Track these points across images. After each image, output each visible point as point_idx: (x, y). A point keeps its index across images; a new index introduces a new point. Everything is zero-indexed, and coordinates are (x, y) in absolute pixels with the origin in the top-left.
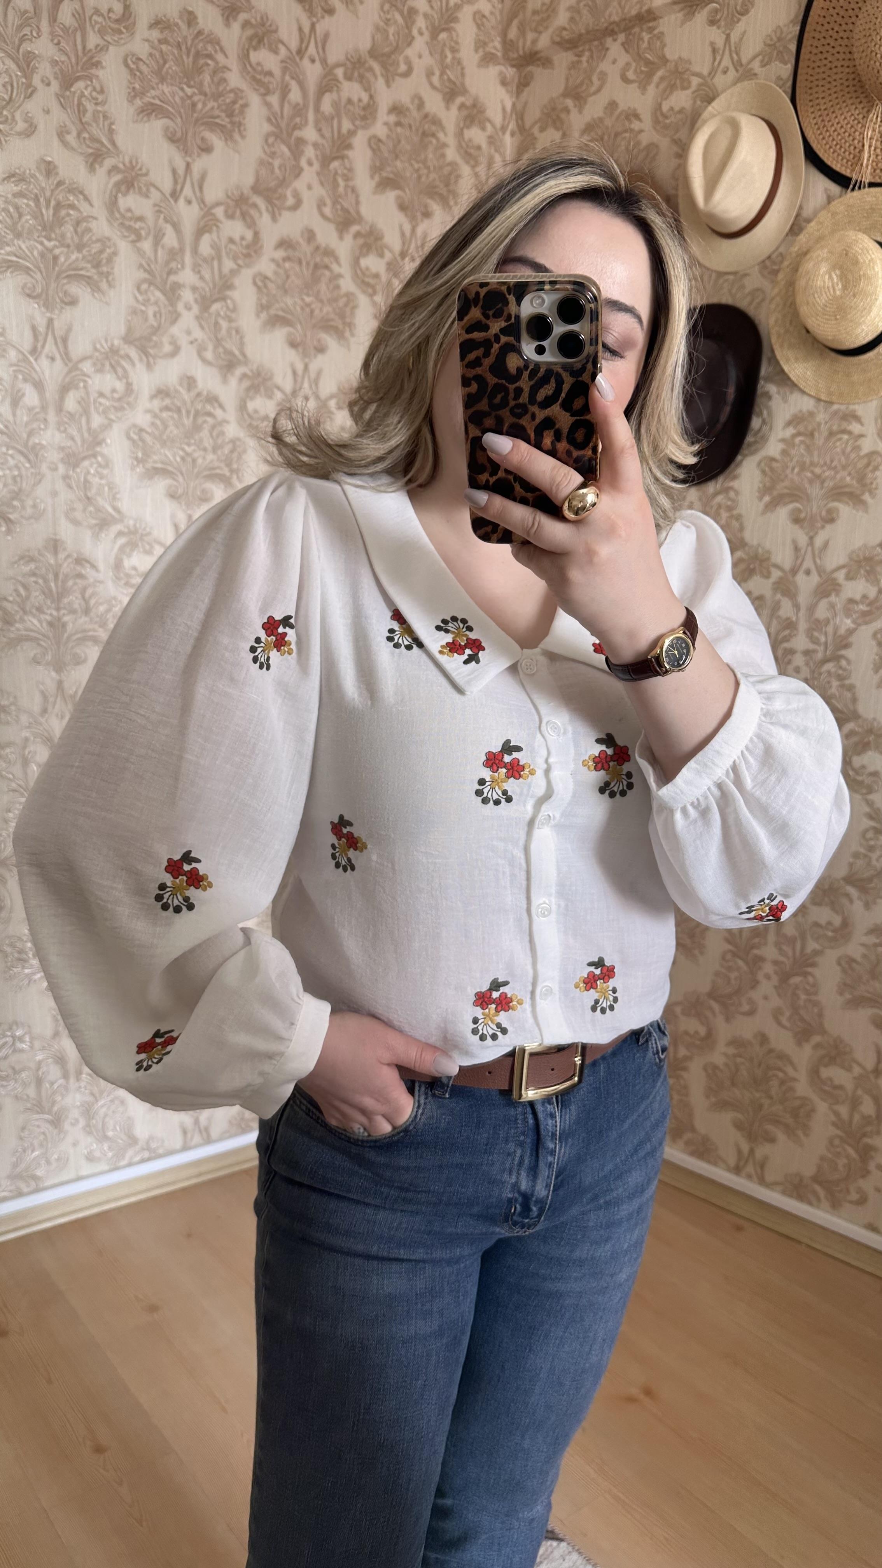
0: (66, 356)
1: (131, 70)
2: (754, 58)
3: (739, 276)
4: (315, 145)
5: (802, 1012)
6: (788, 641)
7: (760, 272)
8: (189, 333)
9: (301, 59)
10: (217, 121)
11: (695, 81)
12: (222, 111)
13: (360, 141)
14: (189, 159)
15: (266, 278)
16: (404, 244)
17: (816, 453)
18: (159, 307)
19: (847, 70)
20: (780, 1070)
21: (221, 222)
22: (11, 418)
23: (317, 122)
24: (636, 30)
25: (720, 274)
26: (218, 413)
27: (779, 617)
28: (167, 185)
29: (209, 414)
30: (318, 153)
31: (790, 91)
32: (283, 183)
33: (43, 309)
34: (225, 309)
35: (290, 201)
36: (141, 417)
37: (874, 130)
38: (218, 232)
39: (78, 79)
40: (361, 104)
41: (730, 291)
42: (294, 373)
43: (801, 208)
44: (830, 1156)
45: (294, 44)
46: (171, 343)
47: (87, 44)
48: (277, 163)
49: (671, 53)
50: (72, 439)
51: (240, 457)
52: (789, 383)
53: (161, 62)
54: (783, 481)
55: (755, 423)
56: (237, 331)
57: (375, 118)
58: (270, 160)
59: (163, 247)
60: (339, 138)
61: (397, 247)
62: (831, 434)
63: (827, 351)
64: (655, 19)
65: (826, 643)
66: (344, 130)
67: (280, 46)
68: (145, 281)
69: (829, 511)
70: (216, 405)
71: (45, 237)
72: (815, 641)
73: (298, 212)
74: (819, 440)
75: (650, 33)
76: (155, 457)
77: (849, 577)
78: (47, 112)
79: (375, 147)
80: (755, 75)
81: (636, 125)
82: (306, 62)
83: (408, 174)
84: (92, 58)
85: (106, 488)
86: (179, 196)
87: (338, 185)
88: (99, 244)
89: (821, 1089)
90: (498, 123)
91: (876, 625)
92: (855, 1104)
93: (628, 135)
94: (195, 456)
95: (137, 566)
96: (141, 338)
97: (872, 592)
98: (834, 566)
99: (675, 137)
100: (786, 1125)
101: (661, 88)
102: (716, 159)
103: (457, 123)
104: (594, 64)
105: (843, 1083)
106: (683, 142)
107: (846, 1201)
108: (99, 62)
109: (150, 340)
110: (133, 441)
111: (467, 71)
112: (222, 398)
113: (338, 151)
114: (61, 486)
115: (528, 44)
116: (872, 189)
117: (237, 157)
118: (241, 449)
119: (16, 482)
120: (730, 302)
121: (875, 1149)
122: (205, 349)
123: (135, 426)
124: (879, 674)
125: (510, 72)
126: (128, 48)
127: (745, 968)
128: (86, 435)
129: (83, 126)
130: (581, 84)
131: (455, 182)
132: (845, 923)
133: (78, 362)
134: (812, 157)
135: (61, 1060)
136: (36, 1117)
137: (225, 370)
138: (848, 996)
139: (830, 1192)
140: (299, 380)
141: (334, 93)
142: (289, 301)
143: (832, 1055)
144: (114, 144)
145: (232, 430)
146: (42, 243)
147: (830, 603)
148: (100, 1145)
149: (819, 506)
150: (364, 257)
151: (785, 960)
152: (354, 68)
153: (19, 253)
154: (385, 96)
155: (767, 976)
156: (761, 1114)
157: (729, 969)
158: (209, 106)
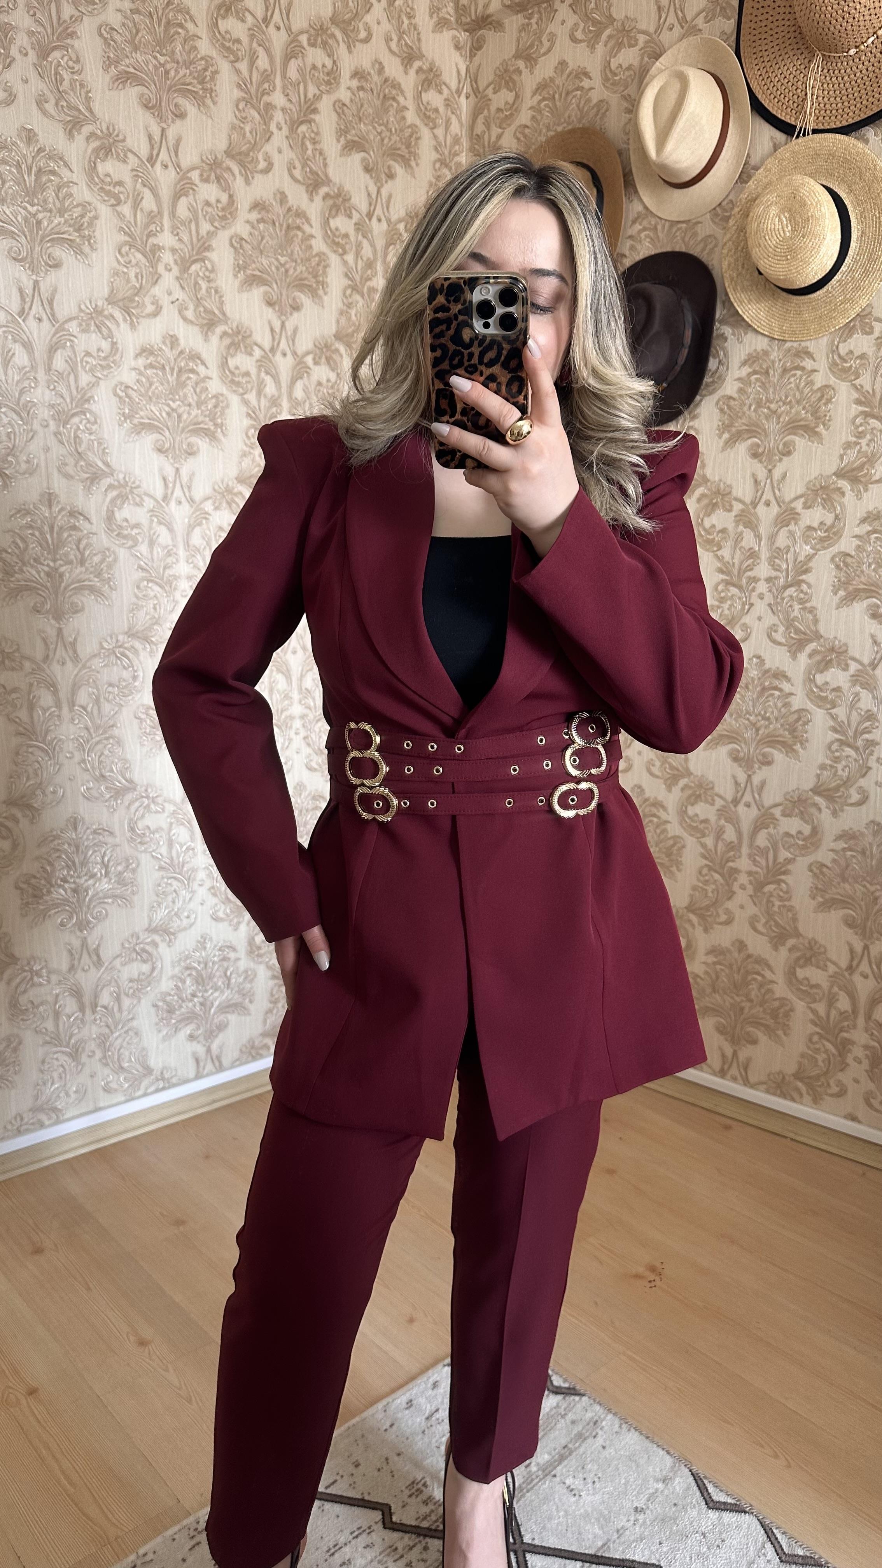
0: (53, 318)
1: (105, 39)
2: (698, 15)
3: (691, 224)
4: (283, 110)
5: (776, 918)
6: (751, 569)
7: (712, 219)
8: (170, 293)
9: (267, 27)
10: (189, 87)
11: (642, 39)
12: (194, 78)
13: (325, 105)
14: (164, 125)
15: (242, 239)
16: (370, 204)
17: (771, 390)
18: (140, 268)
19: (788, 23)
20: (759, 974)
21: (196, 185)
22: (3, 378)
23: (284, 88)
25: (673, 223)
26: (201, 369)
27: (740, 549)
28: (144, 151)
29: (192, 371)
30: (287, 119)
31: (734, 45)
32: (254, 147)
33: (29, 272)
34: (203, 269)
35: (262, 165)
36: (128, 377)
37: (815, 80)
38: (194, 196)
39: (55, 48)
40: (326, 70)
41: (683, 239)
42: (272, 330)
43: (748, 156)
44: (810, 1052)
45: (260, 13)
46: (153, 304)
47: (62, 16)
48: (247, 128)
49: (618, 13)
50: (62, 397)
51: (223, 413)
52: (743, 324)
53: (134, 31)
54: (741, 418)
55: (712, 364)
56: (216, 292)
57: (338, 84)
58: (242, 125)
59: (142, 210)
60: (305, 102)
61: (364, 207)
62: (785, 371)
63: (779, 290)
65: (787, 569)
66: (310, 95)
67: (247, 14)
68: (126, 243)
69: (786, 445)
70: (198, 362)
71: (28, 203)
72: (776, 568)
73: (270, 174)
74: (774, 377)
76: (142, 413)
77: (806, 506)
78: (26, 81)
79: (339, 111)
80: (700, 30)
81: (586, 83)
82: (271, 29)
83: (372, 138)
84: (67, 28)
85: (96, 444)
86: (156, 161)
87: (307, 149)
88: (80, 209)
89: (799, 989)
90: (454, 85)
91: (834, 550)
92: (831, 1001)
93: (579, 92)
94: (181, 410)
95: (128, 517)
96: (124, 299)
97: (829, 519)
98: (793, 496)
99: (625, 93)
100: (767, 1027)
101: (609, 45)
102: (666, 113)
103: (416, 86)
104: (543, 26)
105: (819, 982)
106: (633, 97)
107: (827, 1094)
108: (74, 33)
109: (133, 301)
110: (120, 398)
111: (423, 37)
112: (204, 356)
113: (305, 115)
114: (52, 442)
115: (480, 8)
116: (815, 135)
117: (210, 121)
118: (224, 404)
119: (10, 439)
120: (684, 250)
121: (852, 1043)
122: (186, 309)
123: (121, 383)
124: (839, 595)
125: (463, 36)
126: (102, 18)
127: (722, 881)
128: (74, 392)
129: (61, 95)
130: (531, 46)
131: (416, 144)
132: (815, 831)
133: (66, 322)
134: (758, 108)
135: (77, 993)
136: (55, 1049)
137: (206, 329)
138: (821, 900)
139: (811, 1087)
140: (277, 337)
141: (300, 59)
142: (265, 262)
143: (808, 955)
144: (91, 111)
145: (215, 386)
146: (25, 209)
147: (790, 532)
148: (116, 1076)
149: (776, 441)
150: (334, 217)
151: (759, 870)
152: (317, 35)
153: (4, 218)
154: (348, 62)
155: (742, 886)
156: (743, 1017)
157: (706, 882)
158: (181, 74)
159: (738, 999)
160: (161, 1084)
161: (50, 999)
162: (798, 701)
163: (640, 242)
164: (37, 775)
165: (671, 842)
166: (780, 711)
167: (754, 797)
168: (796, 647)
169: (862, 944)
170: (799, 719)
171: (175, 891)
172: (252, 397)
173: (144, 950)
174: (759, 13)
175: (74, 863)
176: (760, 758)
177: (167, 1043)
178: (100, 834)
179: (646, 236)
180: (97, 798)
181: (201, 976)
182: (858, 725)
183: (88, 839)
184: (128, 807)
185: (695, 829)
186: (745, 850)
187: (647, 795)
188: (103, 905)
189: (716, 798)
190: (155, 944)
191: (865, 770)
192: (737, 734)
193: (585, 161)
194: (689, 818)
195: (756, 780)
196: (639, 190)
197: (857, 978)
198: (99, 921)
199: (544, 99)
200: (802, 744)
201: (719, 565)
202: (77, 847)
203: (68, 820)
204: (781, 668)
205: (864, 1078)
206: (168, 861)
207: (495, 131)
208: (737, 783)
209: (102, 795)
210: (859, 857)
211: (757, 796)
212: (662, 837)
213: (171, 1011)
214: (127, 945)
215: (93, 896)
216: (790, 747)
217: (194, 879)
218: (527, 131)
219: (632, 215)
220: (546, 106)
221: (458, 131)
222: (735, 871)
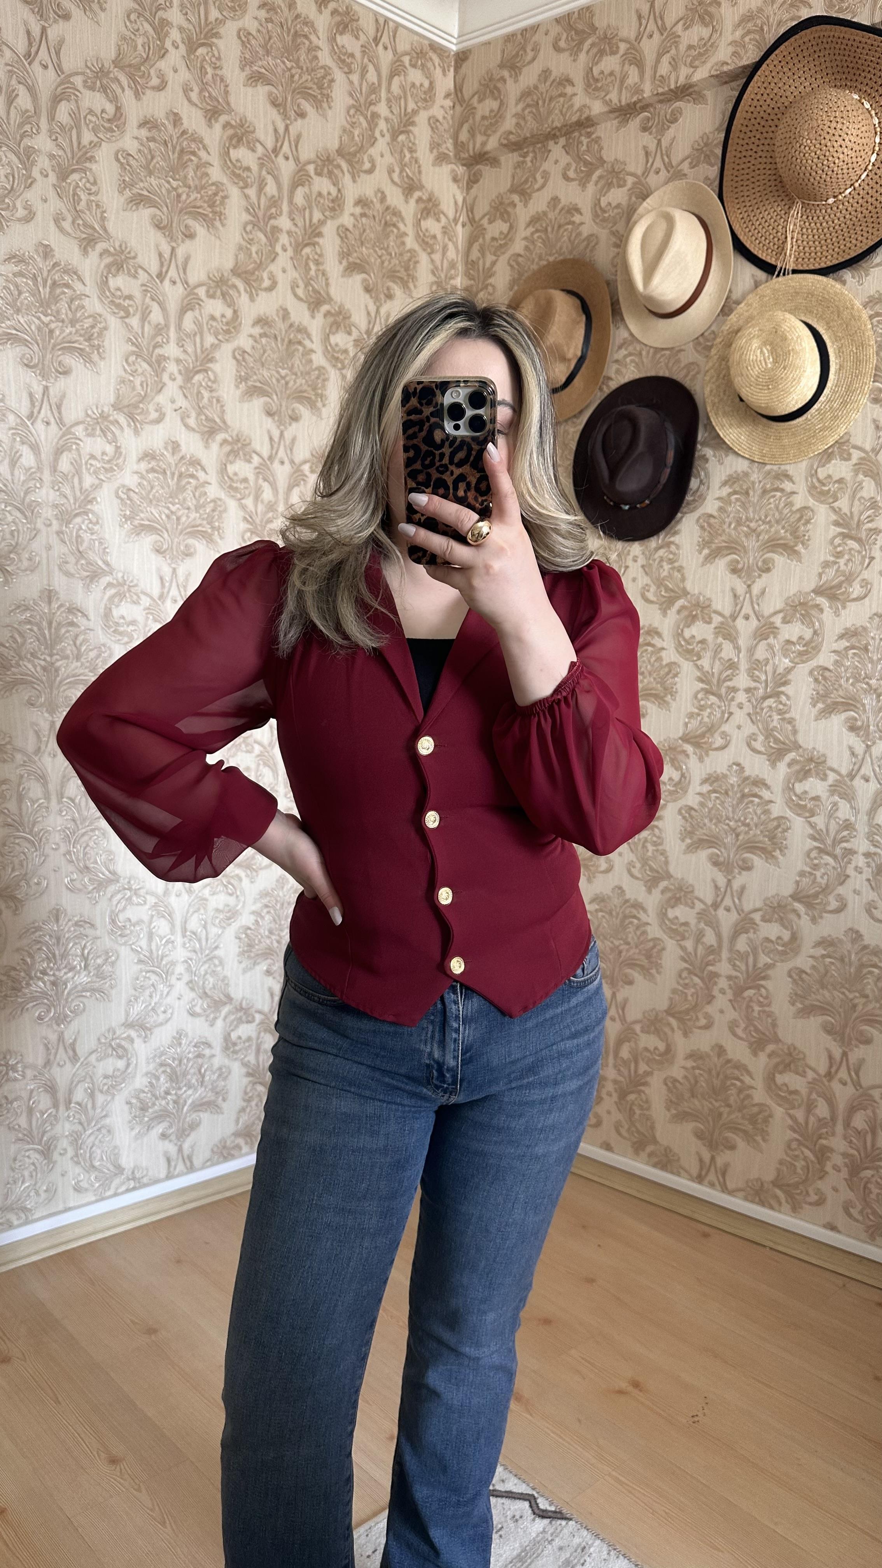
0: (60, 422)
1: (122, 164)
2: (683, 161)
3: (675, 352)
4: (289, 233)
5: (756, 1023)
6: (731, 680)
7: (695, 348)
8: (173, 401)
9: (276, 157)
10: (199, 210)
11: (630, 180)
12: (205, 202)
13: (329, 230)
14: (174, 244)
15: (244, 352)
16: (369, 322)
17: (751, 510)
18: (146, 376)
19: (769, 173)
20: (738, 1079)
21: (202, 301)
22: (9, 478)
23: (291, 213)
24: (576, 134)
25: (657, 350)
26: (201, 475)
27: (720, 659)
28: (154, 268)
29: (192, 476)
30: (292, 240)
31: (717, 190)
32: (260, 266)
33: (40, 378)
34: (206, 379)
35: (266, 283)
36: (130, 480)
37: (795, 224)
38: (200, 310)
39: (74, 171)
40: (331, 198)
41: (667, 365)
42: (271, 439)
43: (730, 291)
44: (788, 1159)
45: (270, 143)
46: (156, 411)
47: (82, 141)
48: (254, 249)
49: (609, 155)
50: (66, 497)
51: (219, 515)
52: (725, 447)
53: (149, 156)
54: (720, 535)
55: (694, 483)
56: (218, 401)
57: (342, 210)
58: (248, 246)
59: (149, 323)
60: (310, 226)
61: (363, 325)
62: (765, 492)
63: (761, 417)
64: (593, 125)
65: (766, 681)
66: (315, 220)
67: (258, 145)
68: (132, 353)
69: (765, 562)
70: (198, 468)
71: (42, 313)
72: (756, 679)
73: (274, 293)
74: (754, 498)
75: (589, 137)
76: (142, 515)
77: (785, 621)
78: (45, 201)
79: (342, 235)
80: (685, 175)
81: (577, 218)
82: (280, 160)
83: (373, 261)
84: (86, 153)
85: (97, 543)
86: (165, 277)
87: (310, 270)
88: (91, 320)
89: (777, 1095)
90: (451, 215)
91: (813, 663)
92: (810, 1108)
93: (570, 227)
94: (180, 513)
95: (124, 613)
96: (129, 405)
97: (808, 634)
98: (772, 610)
99: (615, 229)
100: (745, 1132)
101: (599, 186)
102: (653, 249)
103: (415, 215)
104: (538, 164)
105: (798, 1088)
106: (621, 232)
107: (806, 1203)
108: (93, 157)
109: (137, 407)
110: (122, 500)
111: (423, 169)
112: (204, 462)
113: (309, 238)
114: (54, 540)
115: (478, 145)
116: (795, 276)
117: (218, 242)
118: (222, 508)
119: (13, 536)
120: (667, 375)
121: (831, 1150)
122: (188, 417)
123: (124, 486)
124: (817, 708)
125: (461, 170)
126: (120, 144)
127: (701, 984)
128: (78, 493)
129: (77, 213)
130: (526, 181)
131: (415, 267)
132: (794, 937)
133: (72, 426)
134: (740, 248)
135: (51, 1089)
136: (27, 1147)
137: (207, 436)
138: (800, 1006)
139: (790, 1196)
140: (275, 446)
141: (307, 187)
142: (266, 373)
143: (787, 1061)
144: (105, 230)
145: (214, 491)
146: (39, 318)
147: (769, 644)
148: (87, 1175)
149: (755, 558)
150: (333, 334)
151: (739, 974)
152: (324, 165)
153: (18, 326)
154: (352, 191)
155: (722, 991)
156: (721, 1122)
157: (686, 986)
158: (192, 198)
159: (717, 1104)
160: (132, 1184)
161: (25, 1095)
162: (778, 809)
163: (626, 366)
164: (22, 866)
165: (651, 944)
166: (759, 818)
167: (734, 902)
168: (775, 756)
169: (840, 1051)
170: (778, 826)
171: (153, 985)
172: (249, 503)
173: (120, 1046)
174: (741, 161)
175: (54, 955)
176: (740, 863)
177: (139, 1141)
178: (81, 926)
179: (631, 361)
180: (80, 890)
181: (176, 1073)
182: (837, 832)
183: (69, 931)
184: (110, 899)
185: (675, 931)
186: (725, 954)
187: (627, 897)
188: (81, 999)
189: (696, 901)
190: (131, 1040)
191: (843, 878)
192: (717, 838)
193: (575, 290)
194: (669, 920)
195: (736, 884)
196: (626, 318)
197: (836, 1085)
198: (77, 1015)
199: (537, 231)
200: (781, 851)
201: (699, 674)
202: (58, 939)
203: (50, 912)
204: (761, 776)
205: (843, 1186)
206: (147, 954)
207: (490, 258)
208: (717, 887)
209: (85, 886)
210: (838, 964)
211: (737, 901)
212: (642, 938)
213: (144, 1109)
214: (103, 1041)
215: (71, 990)
216: (770, 853)
217: (173, 973)
218: (520, 259)
219: (618, 341)
220: (539, 237)
221: (454, 257)
222: (715, 975)
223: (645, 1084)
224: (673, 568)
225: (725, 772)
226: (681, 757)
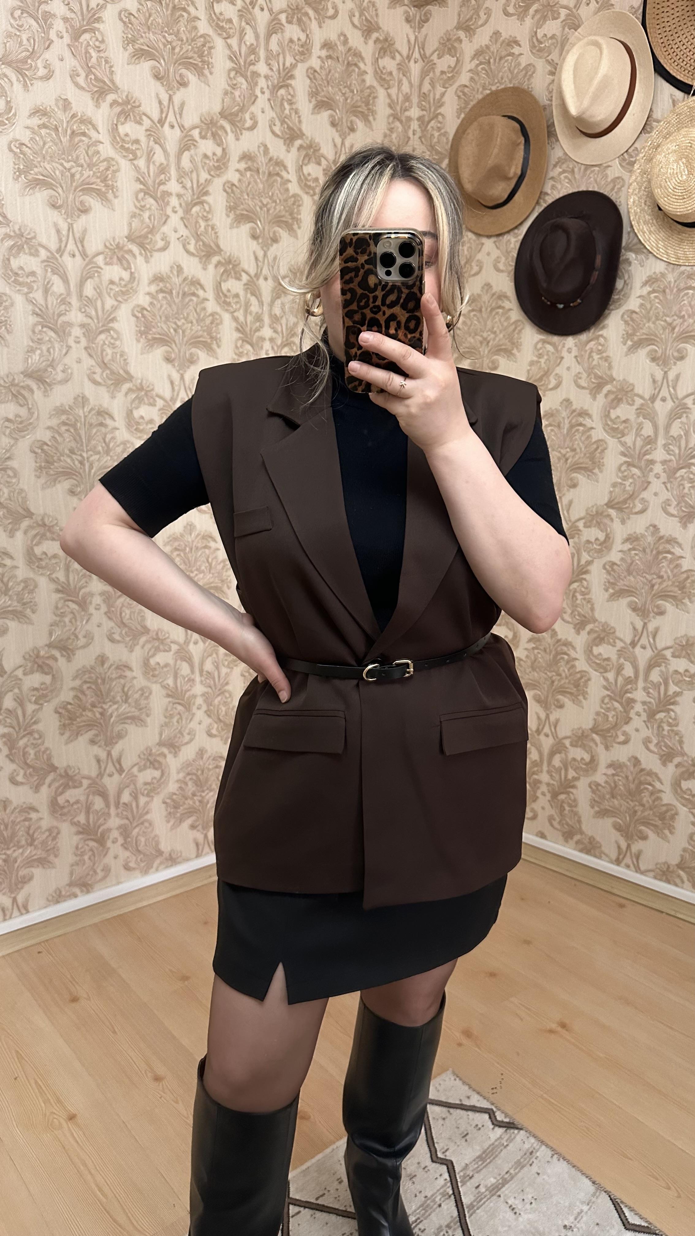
0: (84, 253)
1: (125, 23)
3: (602, 167)
4: (267, 77)
5: (666, 740)
6: (650, 454)
7: (619, 163)
8: (176, 232)
9: (253, 8)
10: (191, 61)
11: (563, 12)
12: (195, 53)
13: (300, 72)
14: (170, 92)
15: (233, 185)
16: (336, 153)
17: (668, 306)
18: (153, 210)
20: (650, 784)
21: (197, 142)
22: (44, 304)
23: (267, 59)
25: (588, 167)
26: (201, 293)
27: (641, 436)
28: (155, 114)
29: (194, 294)
30: (270, 83)
31: (641, 18)
32: (243, 109)
33: (64, 217)
34: (202, 210)
35: (249, 123)
36: (143, 300)
38: (195, 150)
39: (84, 31)
40: (300, 43)
41: (596, 181)
42: (256, 259)
43: (651, 111)
44: (690, 847)
46: (162, 240)
48: (237, 93)
50: (91, 318)
51: (217, 329)
52: (645, 251)
53: (147, 15)
54: (642, 329)
55: (619, 284)
56: (213, 229)
57: (311, 53)
58: (233, 91)
59: (154, 163)
60: (284, 70)
61: (331, 156)
62: (679, 290)
63: (676, 224)
65: (679, 454)
66: (288, 64)
68: (141, 190)
69: (678, 351)
70: (198, 287)
71: (63, 159)
72: (671, 453)
73: (255, 131)
74: (671, 295)
76: (154, 330)
78: (62, 59)
79: (311, 76)
80: (613, 5)
81: (516, 50)
82: (257, 10)
83: (338, 98)
84: (94, 15)
85: (118, 356)
86: (164, 123)
87: (285, 109)
88: (105, 163)
89: (682, 797)
90: (405, 53)
93: (510, 58)
94: (184, 328)
95: (144, 415)
96: (140, 237)
98: (685, 393)
99: (549, 58)
100: (656, 826)
101: (536, 19)
102: (584, 73)
103: (374, 54)
106: (556, 61)
108: (100, 18)
109: (146, 237)
110: (137, 317)
111: (380, 12)
112: (203, 281)
113: (283, 81)
114: (83, 355)
117: (207, 88)
118: (218, 321)
119: (50, 353)
120: (596, 189)
122: (189, 243)
123: (138, 306)
125: (413, 11)
126: (122, 5)
127: (621, 709)
128: (101, 314)
129: (89, 69)
130: (471, 18)
131: (374, 102)
133: (94, 256)
134: (660, 70)
135: (103, 794)
136: (86, 838)
137: (204, 259)
139: (690, 875)
140: (259, 264)
141: (279, 35)
142: (251, 203)
143: (691, 770)
144: (114, 83)
145: (212, 306)
146: (62, 164)
147: (682, 423)
148: (134, 857)
149: (671, 348)
150: (306, 165)
151: (652, 701)
152: (294, 14)
153: (45, 173)
154: (318, 35)
155: (638, 714)
156: (636, 818)
157: (608, 710)
158: (184, 50)
159: (632, 804)
160: (169, 862)
161: (83, 798)
162: (686, 565)
163: (560, 182)
164: (72, 623)
165: (579, 676)
166: (672, 571)
167: (649, 641)
168: (686, 519)
170: (688, 578)
171: (179, 714)
172: (240, 315)
173: (155, 760)
175: (101, 693)
176: (655, 609)
177: (174, 831)
178: (121, 669)
179: (566, 177)
180: (118, 640)
183: (112, 673)
184: (143, 647)
185: (599, 665)
186: (641, 684)
187: (559, 637)
188: (124, 725)
189: (617, 641)
190: (165, 756)
192: (636, 589)
193: (515, 116)
194: (594, 655)
195: (651, 627)
196: (559, 138)
198: (121, 738)
199: (481, 63)
200: (690, 599)
201: (623, 449)
202: (104, 680)
203: (96, 659)
204: (674, 536)
206: (174, 690)
207: (440, 90)
208: (635, 629)
209: (123, 638)
211: (651, 640)
212: (571, 671)
213: (176, 807)
214: (142, 756)
215: (116, 718)
216: (681, 601)
217: (194, 704)
218: (466, 90)
219: (553, 160)
220: (483, 69)
221: (408, 90)
222: (633, 701)
223: (574, 787)
224: (601, 358)
225: (643, 532)
226: (607, 521)
